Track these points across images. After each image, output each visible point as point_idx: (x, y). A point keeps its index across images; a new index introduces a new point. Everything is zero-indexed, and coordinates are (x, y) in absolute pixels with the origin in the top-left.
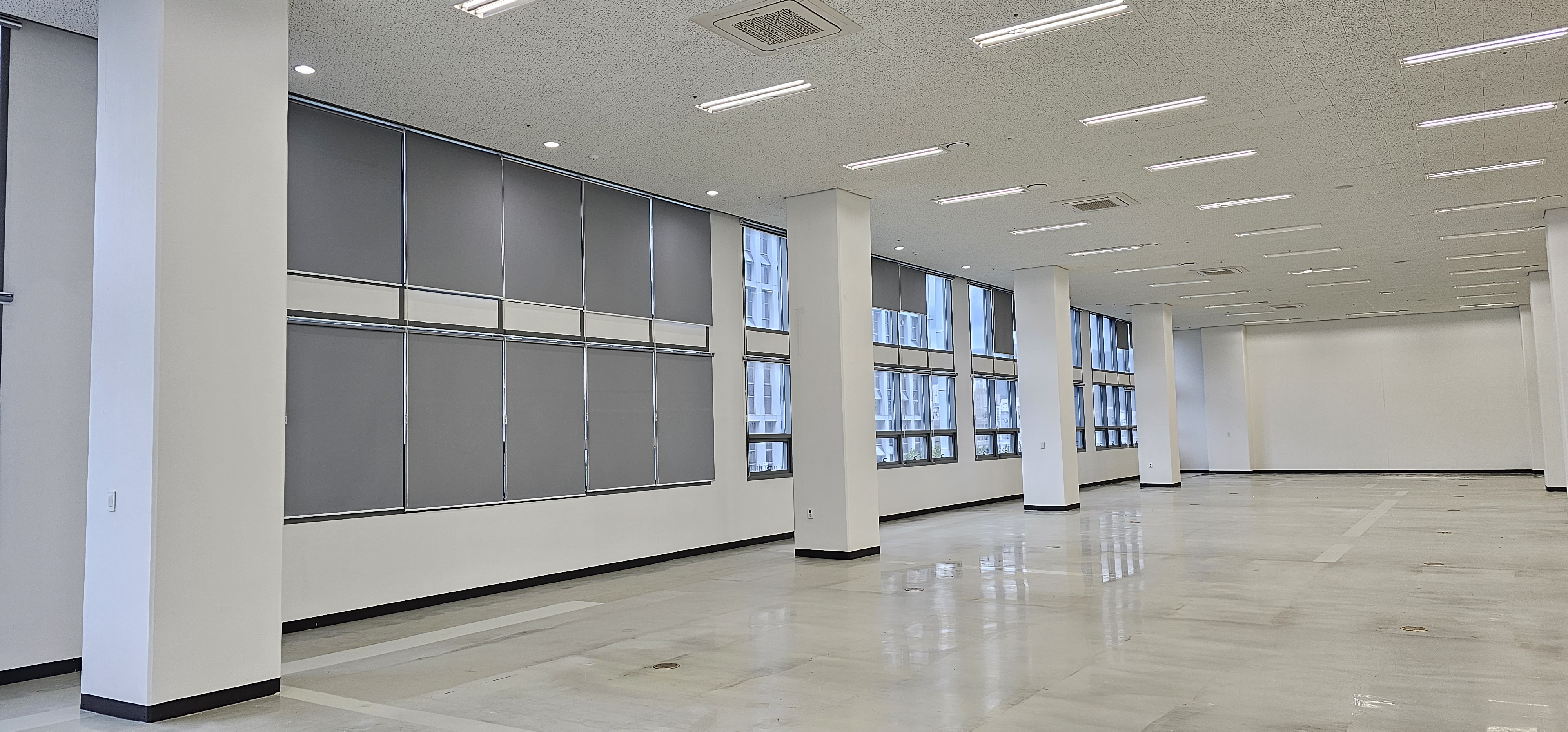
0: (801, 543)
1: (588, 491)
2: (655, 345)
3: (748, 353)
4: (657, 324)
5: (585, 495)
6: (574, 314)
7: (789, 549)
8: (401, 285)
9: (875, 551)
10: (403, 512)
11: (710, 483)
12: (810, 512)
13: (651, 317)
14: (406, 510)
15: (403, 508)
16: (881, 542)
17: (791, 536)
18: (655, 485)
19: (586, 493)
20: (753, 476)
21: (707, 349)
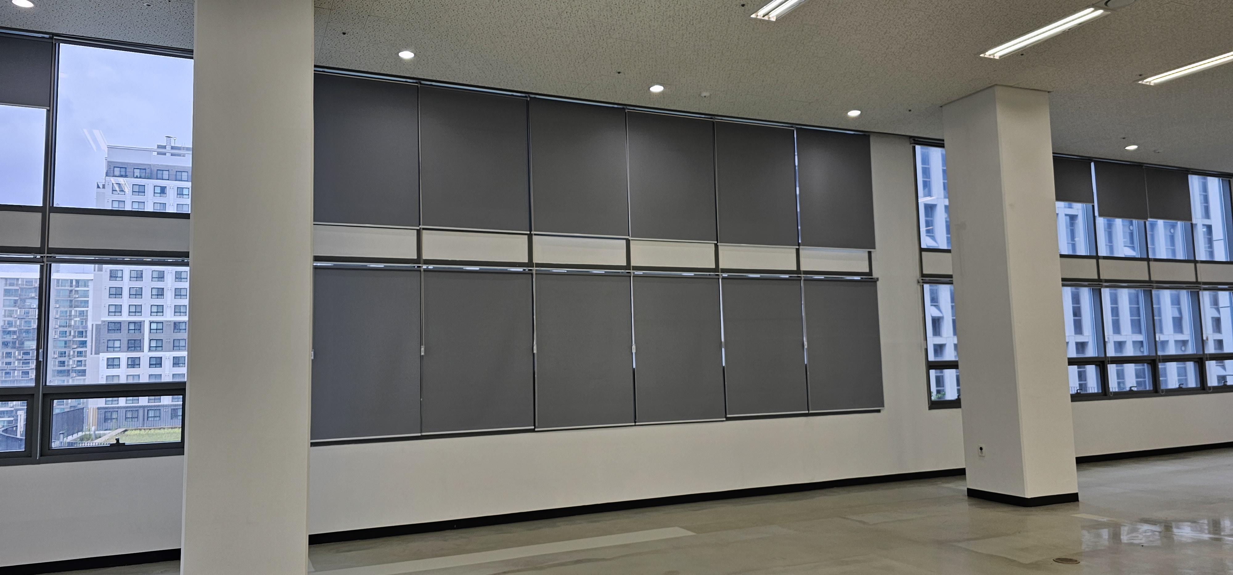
0: (973, 482)
1: (728, 416)
2: (802, 273)
3: (923, 275)
4: (805, 252)
5: (725, 419)
6: (709, 248)
7: (961, 487)
8: (529, 232)
9: (1072, 498)
10: (533, 431)
11: (879, 411)
12: (981, 449)
13: (797, 244)
14: (536, 430)
15: (533, 427)
16: (1079, 487)
17: (960, 473)
18: (807, 412)
19: (726, 417)
20: (935, 405)
21: (870, 273)
